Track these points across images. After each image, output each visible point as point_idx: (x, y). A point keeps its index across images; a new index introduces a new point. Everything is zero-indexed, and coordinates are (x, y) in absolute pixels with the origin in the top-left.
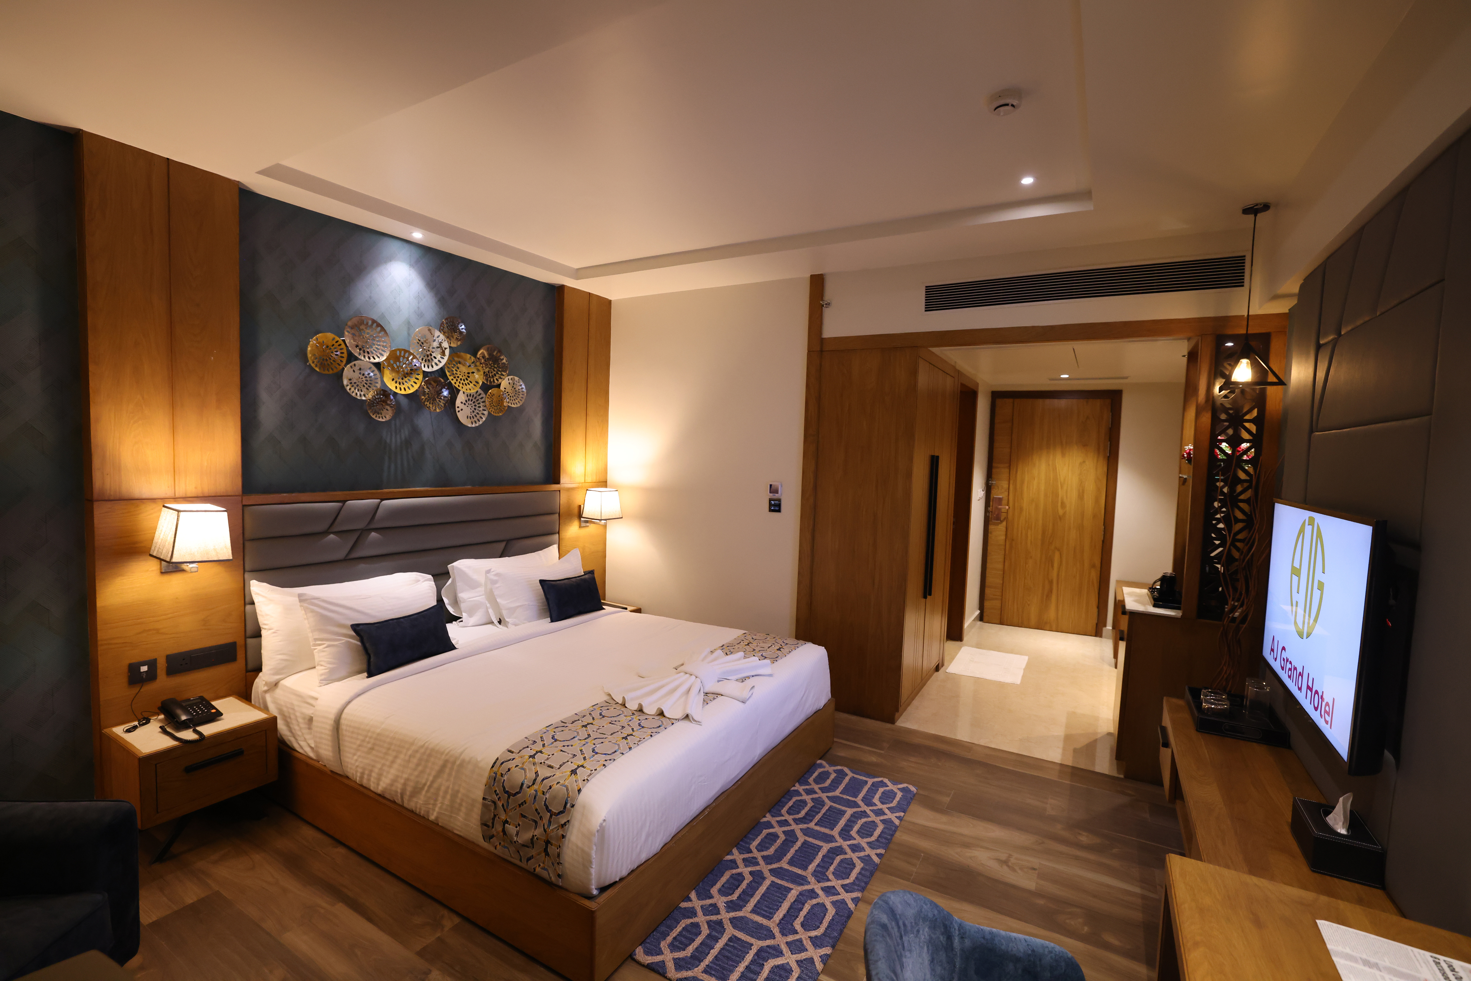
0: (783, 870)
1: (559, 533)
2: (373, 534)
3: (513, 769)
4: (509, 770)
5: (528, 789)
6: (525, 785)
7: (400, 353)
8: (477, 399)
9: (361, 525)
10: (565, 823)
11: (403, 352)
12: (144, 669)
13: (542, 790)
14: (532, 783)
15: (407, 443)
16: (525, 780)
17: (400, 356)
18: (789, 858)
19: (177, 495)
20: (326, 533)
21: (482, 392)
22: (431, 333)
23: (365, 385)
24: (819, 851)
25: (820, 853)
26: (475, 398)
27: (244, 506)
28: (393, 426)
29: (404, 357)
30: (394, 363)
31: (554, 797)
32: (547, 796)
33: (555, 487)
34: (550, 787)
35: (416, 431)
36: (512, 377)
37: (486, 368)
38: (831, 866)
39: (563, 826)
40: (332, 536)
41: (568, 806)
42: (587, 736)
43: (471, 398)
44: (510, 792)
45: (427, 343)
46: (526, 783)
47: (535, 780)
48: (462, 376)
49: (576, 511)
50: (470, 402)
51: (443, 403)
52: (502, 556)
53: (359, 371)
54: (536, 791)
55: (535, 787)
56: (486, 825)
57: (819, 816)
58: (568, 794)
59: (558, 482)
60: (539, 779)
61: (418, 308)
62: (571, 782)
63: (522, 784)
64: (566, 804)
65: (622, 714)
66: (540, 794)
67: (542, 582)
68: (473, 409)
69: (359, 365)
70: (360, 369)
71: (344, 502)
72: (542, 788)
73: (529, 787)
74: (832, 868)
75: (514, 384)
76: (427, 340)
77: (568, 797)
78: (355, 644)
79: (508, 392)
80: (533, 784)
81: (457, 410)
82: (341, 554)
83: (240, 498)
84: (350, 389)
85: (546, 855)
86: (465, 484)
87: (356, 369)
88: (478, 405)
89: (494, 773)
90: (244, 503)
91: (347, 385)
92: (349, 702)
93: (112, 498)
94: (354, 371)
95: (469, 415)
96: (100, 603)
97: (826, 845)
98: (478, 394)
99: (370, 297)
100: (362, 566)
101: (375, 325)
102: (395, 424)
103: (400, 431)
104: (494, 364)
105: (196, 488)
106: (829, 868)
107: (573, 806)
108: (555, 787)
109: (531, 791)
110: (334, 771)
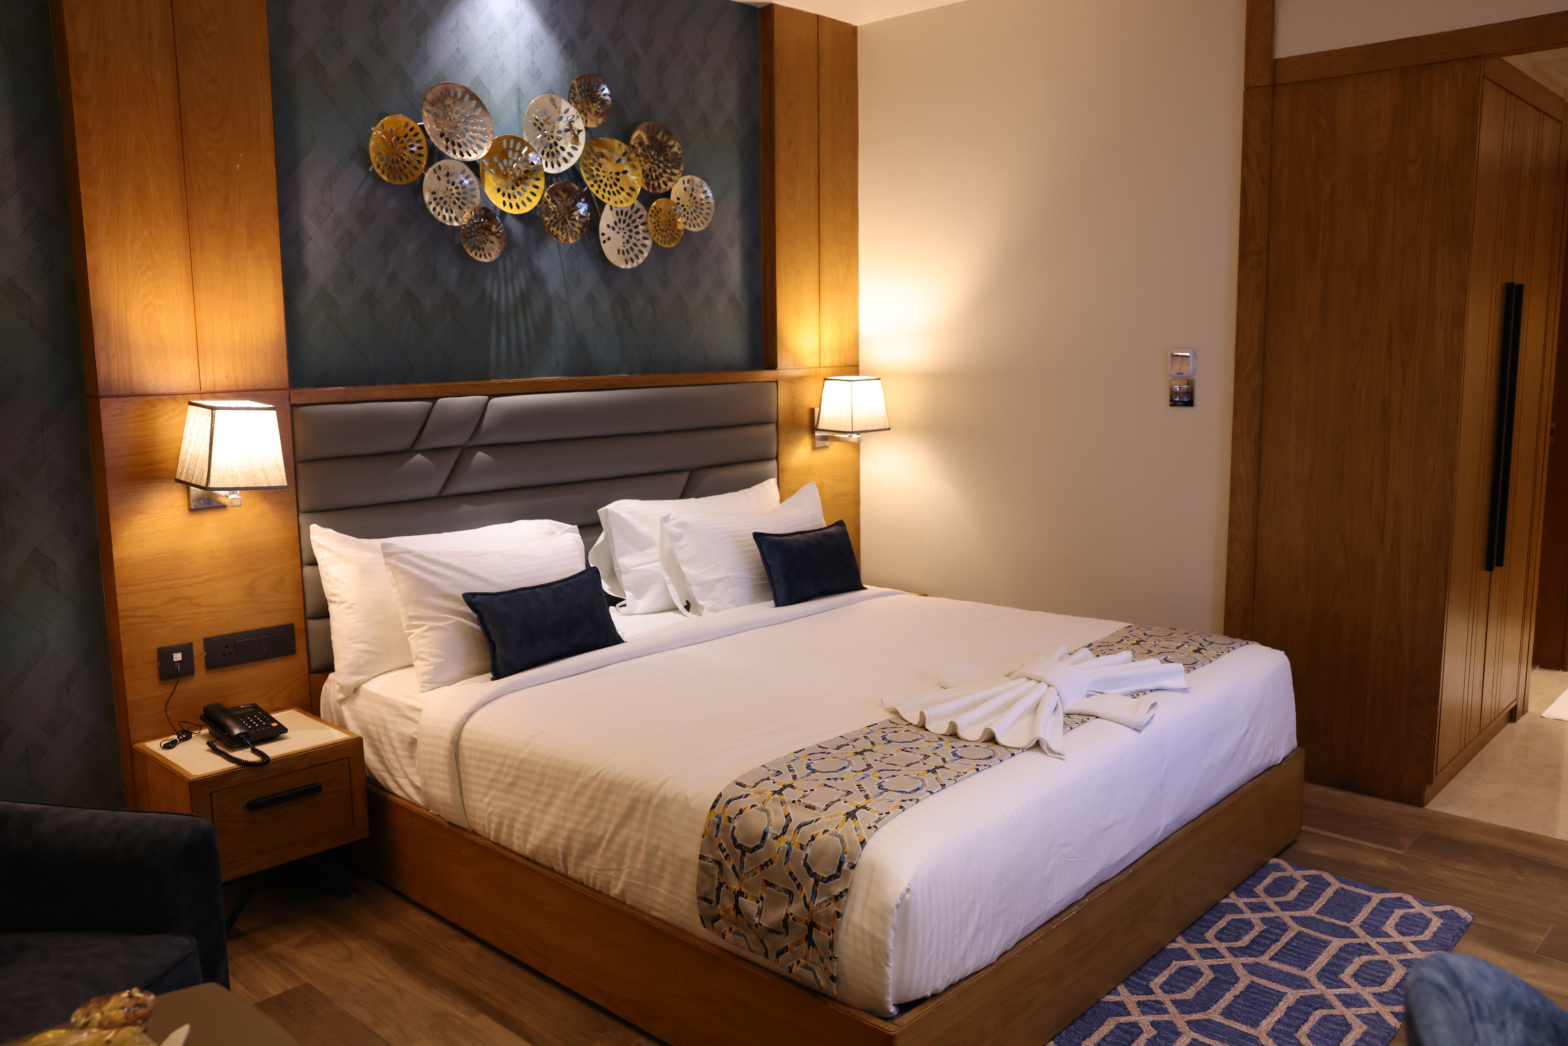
0: (1212, 1023)
1: (777, 458)
2: (480, 455)
3: (748, 810)
4: (741, 812)
5: (775, 841)
6: (769, 836)
7: (508, 143)
8: (633, 218)
9: (460, 439)
10: (841, 893)
11: (512, 142)
12: (178, 657)
13: (799, 842)
14: (781, 831)
15: (524, 300)
16: (770, 827)
17: (508, 148)
18: (1223, 1006)
19: (203, 389)
20: (411, 451)
21: (641, 206)
22: (554, 105)
23: (457, 201)
24: (1280, 1000)
25: (1281, 1003)
26: (630, 217)
27: (293, 406)
28: (501, 272)
29: (514, 150)
30: (499, 162)
31: (821, 854)
32: (809, 851)
33: (769, 375)
34: (813, 838)
35: (536, 279)
36: (689, 177)
37: (646, 163)
38: (1303, 1024)
39: (837, 898)
40: (419, 457)
41: (845, 866)
42: (866, 767)
43: (623, 218)
44: (746, 847)
45: (549, 124)
46: (771, 831)
47: (786, 827)
48: (608, 180)
49: (806, 418)
50: (622, 225)
51: (579, 228)
52: (683, 496)
53: (447, 178)
54: (789, 844)
55: (787, 837)
56: (705, 899)
57: (1279, 945)
58: (844, 848)
59: (772, 365)
60: (793, 826)
61: (533, 62)
62: (848, 829)
63: (765, 834)
64: (841, 863)
65: (921, 739)
66: (795, 848)
67: (757, 536)
68: (627, 237)
69: (447, 167)
70: (448, 175)
71: (434, 399)
72: (798, 840)
73: (776, 838)
74: (1306, 1028)
75: (693, 190)
76: (549, 118)
77: (844, 852)
78: (471, 627)
79: (683, 206)
80: (784, 833)
81: (602, 238)
82: (433, 488)
83: (286, 393)
84: (434, 209)
85: (809, 945)
86: (617, 371)
87: (442, 173)
88: (634, 230)
89: (717, 817)
90: (293, 402)
91: (430, 203)
92: (471, 714)
93: (121, 392)
94: (439, 178)
95: (622, 248)
96: (118, 553)
97: (1295, 991)
98: (634, 209)
99: (458, 50)
100: (466, 508)
101: (467, 96)
102: (505, 268)
103: (512, 278)
104: (659, 156)
105: (227, 377)
106: (1300, 1027)
107: (853, 867)
108: (821, 837)
109: (782, 844)
110: (455, 822)
